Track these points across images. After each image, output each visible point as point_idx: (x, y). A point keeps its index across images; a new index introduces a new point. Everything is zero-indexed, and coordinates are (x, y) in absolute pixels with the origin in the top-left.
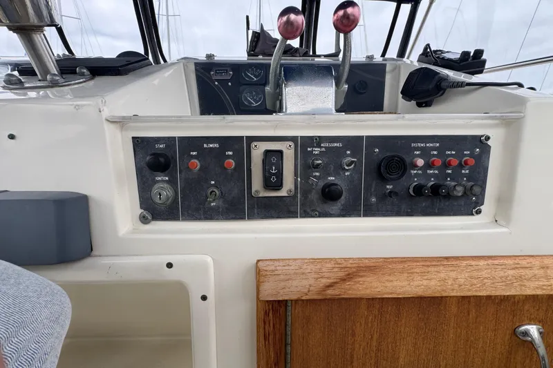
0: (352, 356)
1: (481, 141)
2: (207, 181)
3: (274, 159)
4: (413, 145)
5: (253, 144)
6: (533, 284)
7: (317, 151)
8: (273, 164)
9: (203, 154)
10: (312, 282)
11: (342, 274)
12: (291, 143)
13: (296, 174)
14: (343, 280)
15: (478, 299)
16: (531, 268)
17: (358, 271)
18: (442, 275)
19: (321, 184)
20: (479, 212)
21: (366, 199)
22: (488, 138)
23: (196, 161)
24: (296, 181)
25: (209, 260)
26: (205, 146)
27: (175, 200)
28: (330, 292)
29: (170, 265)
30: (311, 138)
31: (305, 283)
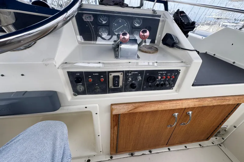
0: (134, 122)
1: (178, 71)
2: (95, 84)
3: (117, 79)
4: (159, 72)
5: (110, 74)
6: (178, 107)
7: (130, 74)
8: (116, 81)
9: (93, 77)
10: (126, 110)
11: (134, 108)
12: (122, 73)
13: (123, 81)
14: (134, 109)
15: (166, 110)
16: (179, 103)
17: (138, 107)
18: (159, 106)
19: (130, 83)
20: (172, 89)
21: (143, 87)
22: (180, 70)
23: (91, 79)
24: (123, 83)
25: (97, 105)
26: (94, 74)
27: (85, 90)
28: (131, 112)
29: (86, 107)
30: (128, 71)
31: (125, 110)
